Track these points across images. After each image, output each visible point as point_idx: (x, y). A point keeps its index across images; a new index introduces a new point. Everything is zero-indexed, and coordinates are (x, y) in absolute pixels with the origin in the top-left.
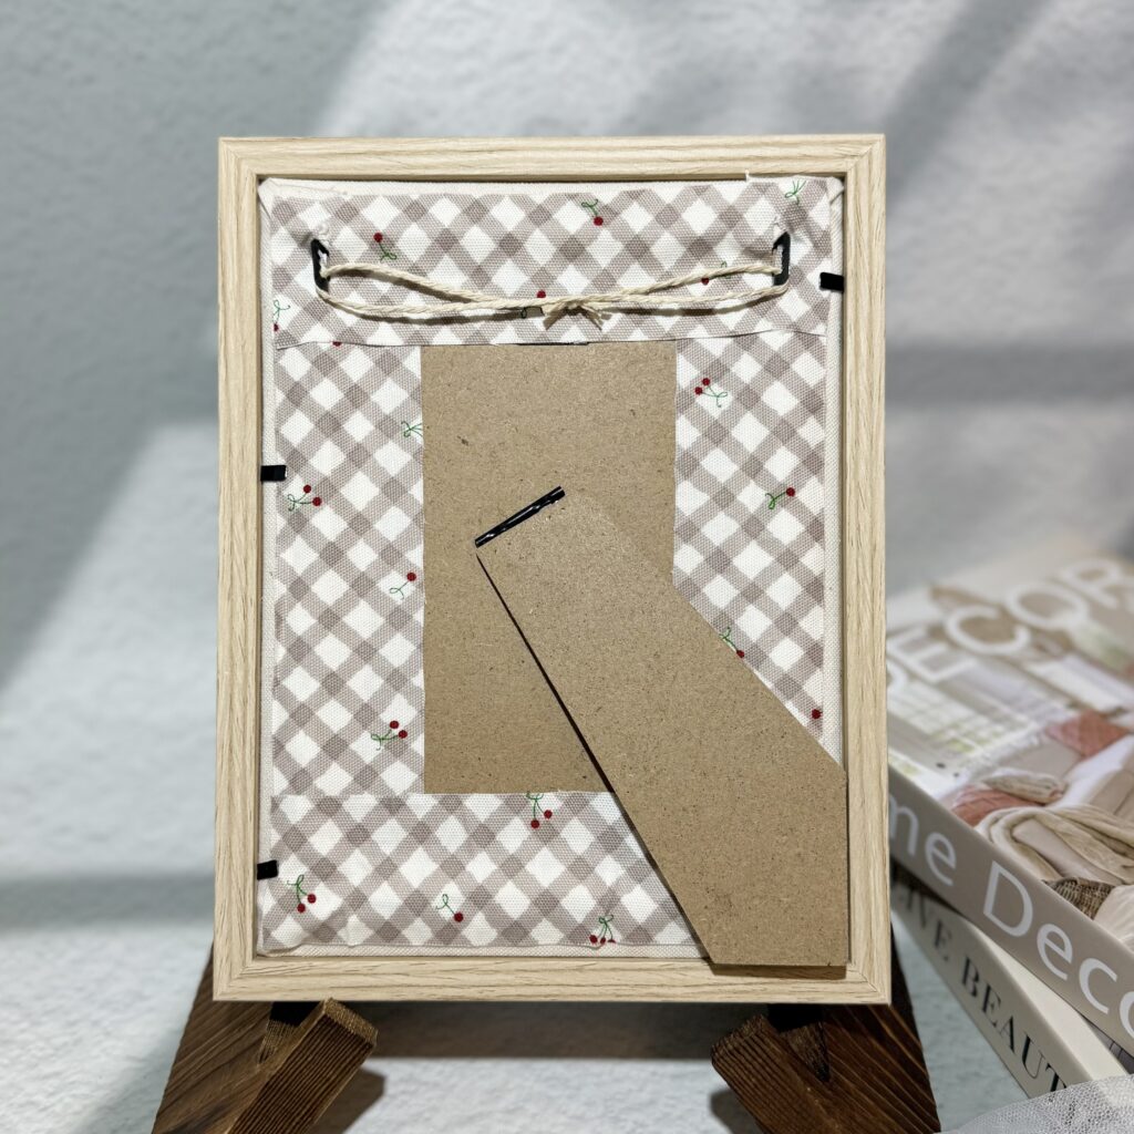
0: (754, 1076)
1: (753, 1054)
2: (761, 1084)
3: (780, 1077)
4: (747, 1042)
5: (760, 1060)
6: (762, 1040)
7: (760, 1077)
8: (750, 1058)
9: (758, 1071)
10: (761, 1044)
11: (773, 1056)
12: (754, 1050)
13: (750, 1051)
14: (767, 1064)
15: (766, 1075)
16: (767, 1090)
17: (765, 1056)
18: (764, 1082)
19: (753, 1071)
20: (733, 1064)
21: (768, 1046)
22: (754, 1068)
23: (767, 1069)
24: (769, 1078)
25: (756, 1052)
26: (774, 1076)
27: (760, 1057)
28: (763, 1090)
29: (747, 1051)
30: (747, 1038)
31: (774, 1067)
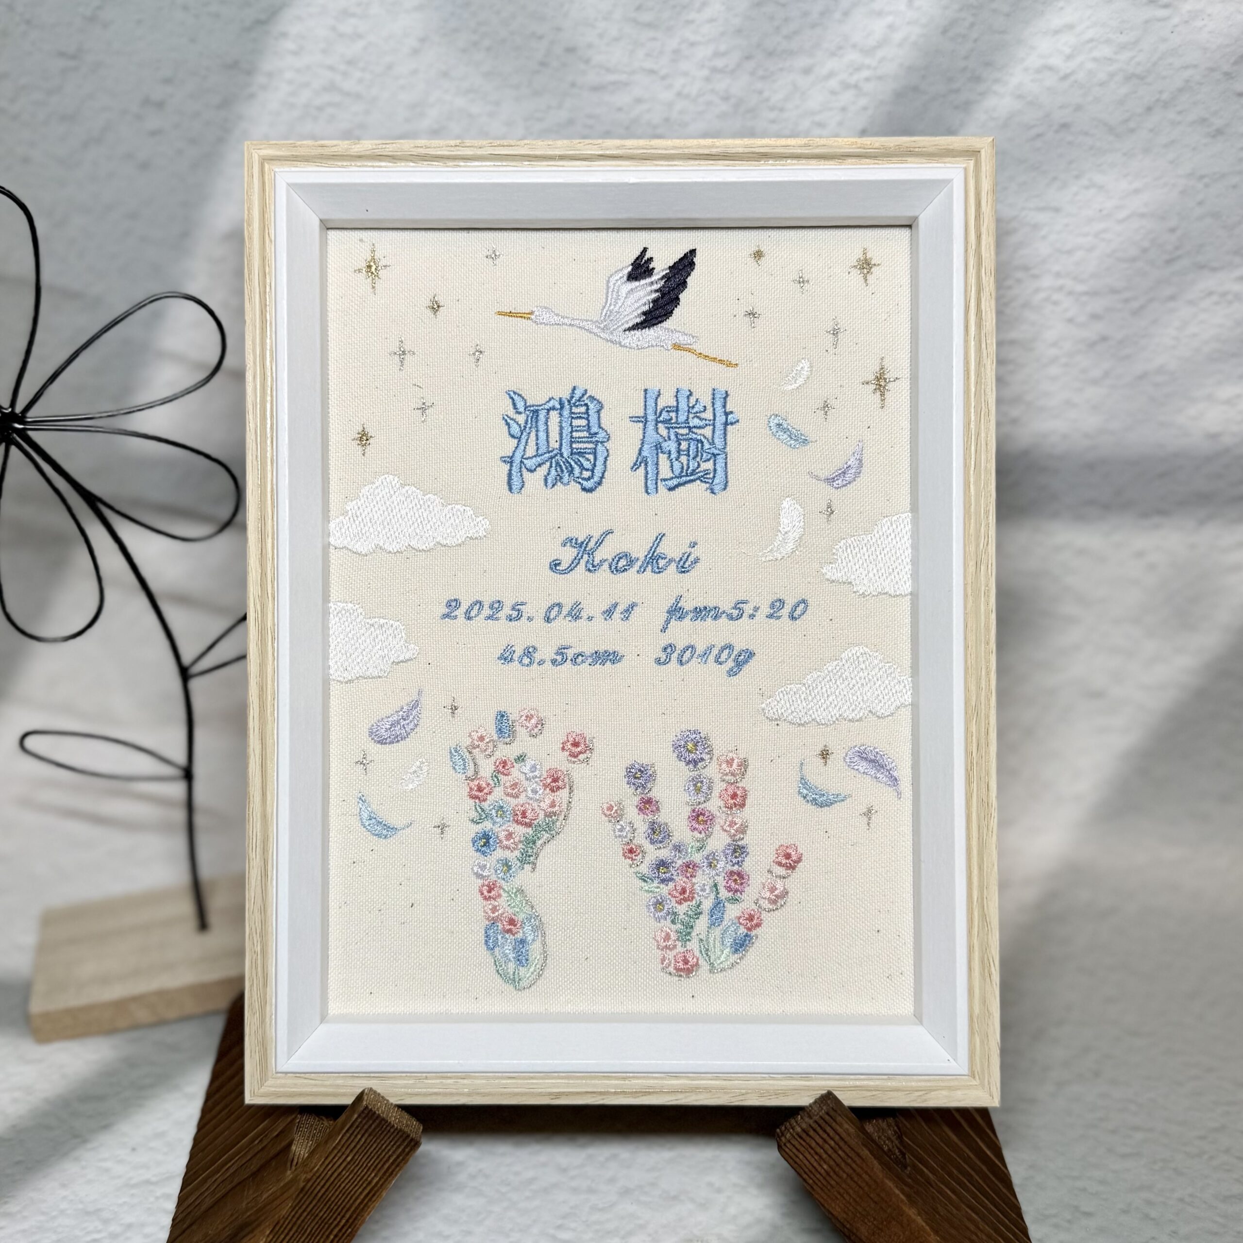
0: (825, 1162)
1: (825, 1136)
2: (834, 1172)
3: (855, 1162)
4: (816, 1122)
5: (832, 1143)
6: (835, 1121)
7: (832, 1163)
8: (820, 1141)
9: (830, 1156)
10: (834, 1124)
11: (847, 1139)
12: (825, 1131)
13: (821, 1132)
14: (841, 1148)
15: (839, 1160)
16: (841, 1177)
17: (837, 1138)
18: (837, 1169)
19: (824, 1156)
20: (802, 1149)
21: (841, 1125)
22: (826, 1152)
23: (840, 1152)
24: (843, 1165)
25: (828, 1135)
26: (849, 1161)
27: (832, 1139)
28: (835, 1177)
29: (819, 1135)
30: (816, 1118)
31: (848, 1150)
